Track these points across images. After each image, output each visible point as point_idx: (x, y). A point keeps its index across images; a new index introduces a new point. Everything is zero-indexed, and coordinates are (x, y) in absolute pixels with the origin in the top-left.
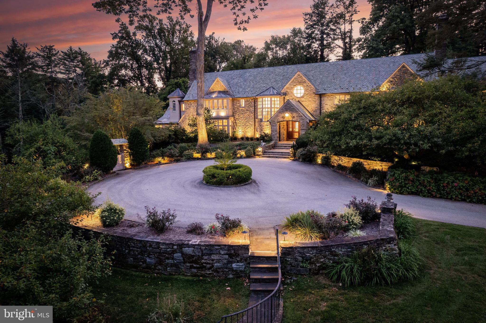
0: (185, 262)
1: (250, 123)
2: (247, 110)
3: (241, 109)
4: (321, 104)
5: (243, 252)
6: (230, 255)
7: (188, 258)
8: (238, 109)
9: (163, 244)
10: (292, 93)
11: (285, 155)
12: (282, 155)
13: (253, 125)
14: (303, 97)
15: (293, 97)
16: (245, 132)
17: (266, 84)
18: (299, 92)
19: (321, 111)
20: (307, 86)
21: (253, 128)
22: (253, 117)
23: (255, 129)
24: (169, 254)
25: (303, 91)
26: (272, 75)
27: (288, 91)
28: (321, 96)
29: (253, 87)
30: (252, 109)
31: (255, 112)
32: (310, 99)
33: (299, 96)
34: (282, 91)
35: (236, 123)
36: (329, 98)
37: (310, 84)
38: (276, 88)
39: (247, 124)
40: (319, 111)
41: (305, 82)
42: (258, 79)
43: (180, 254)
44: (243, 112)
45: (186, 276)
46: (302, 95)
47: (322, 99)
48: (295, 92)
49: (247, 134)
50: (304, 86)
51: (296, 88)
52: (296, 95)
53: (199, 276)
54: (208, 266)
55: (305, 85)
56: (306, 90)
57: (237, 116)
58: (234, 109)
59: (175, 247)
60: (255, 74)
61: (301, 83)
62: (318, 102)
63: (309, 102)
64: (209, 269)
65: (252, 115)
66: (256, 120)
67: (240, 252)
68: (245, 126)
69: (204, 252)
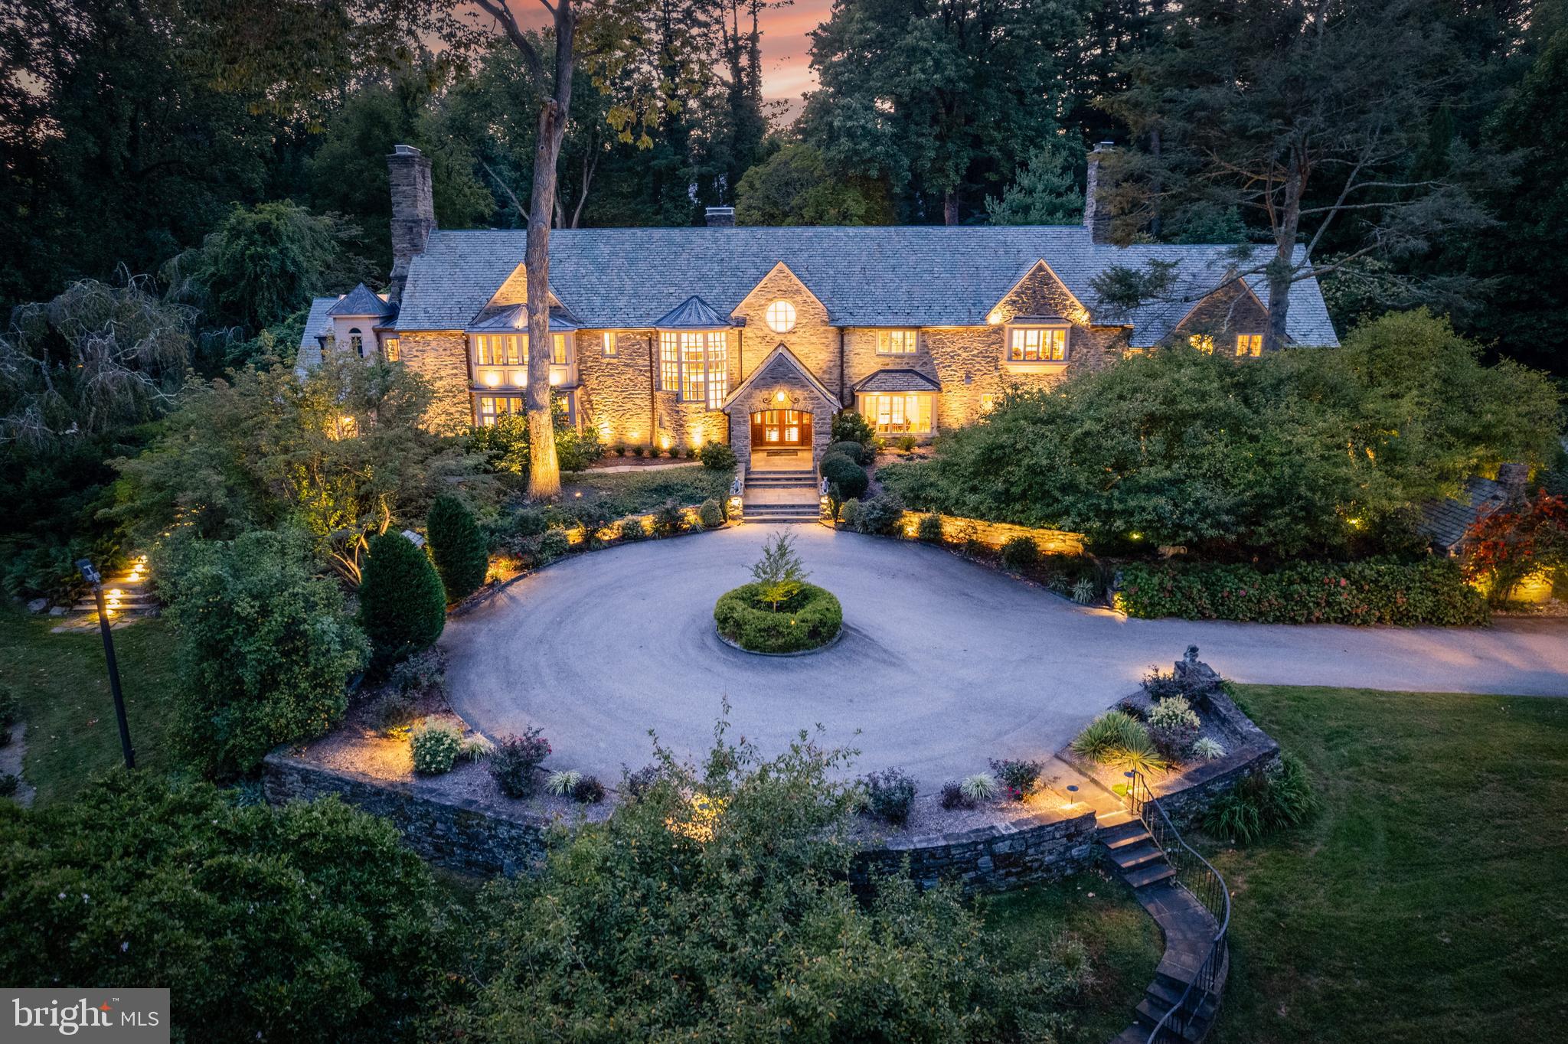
0: (996, 868)
1: (638, 402)
2: (627, 365)
3: (607, 360)
4: (842, 352)
5: (1088, 826)
6: (1070, 837)
7: (1000, 860)
8: (596, 360)
9: (956, 847)
10: (762, 319)
11: (805, 513)
12: (798, 513)
13: (648, 409)
14: (792, 332)
15: (766, 330)
16: (620, 430)
17: (673, 285)
18: (781, 317)
19: (842, 370)
20: (805, 302)
21: (646, 416)
22: (646, 384)
23: (653, 419)
24: (969, 861)
25: (792, 316)
26: (685, 256)
27: (752, 313)
28: (842, 331)
29: (636, 295)
30: (643, 362)
31: (651, 371)
32: (814, 339)
33: (782, 328)
34: (733, 315)
35: (590, 402)
36: (864, 338)
37: (813, 298)
38: (708, 301)
39: (627, 406)
40: (836, 372)
41: (798, 292)
42: (642, 266)
43: (987, 858)
44: (613, 371)
45: (999, 893)
46: (790, 326)
47: (846, 339)
48: (770, 316)
49: (629, 434)
50: (796, 303)
51: (772, 307)
52: (773, 326)
53: (1021, 887)
54: (1036, 865)
55: (798, 298)
56: (801, 313)
57: (592, 383)
58: (581, 361)
59: (981, 847)
60: (627, 246)
61: (786, 294)
62: (834, 347)
63: (811, 347)
64: (1036, 870)
65: (643, 380)
66: (658, 394)
67: (1084, 827)
68: (621, 411)
69: (1030, 841)
